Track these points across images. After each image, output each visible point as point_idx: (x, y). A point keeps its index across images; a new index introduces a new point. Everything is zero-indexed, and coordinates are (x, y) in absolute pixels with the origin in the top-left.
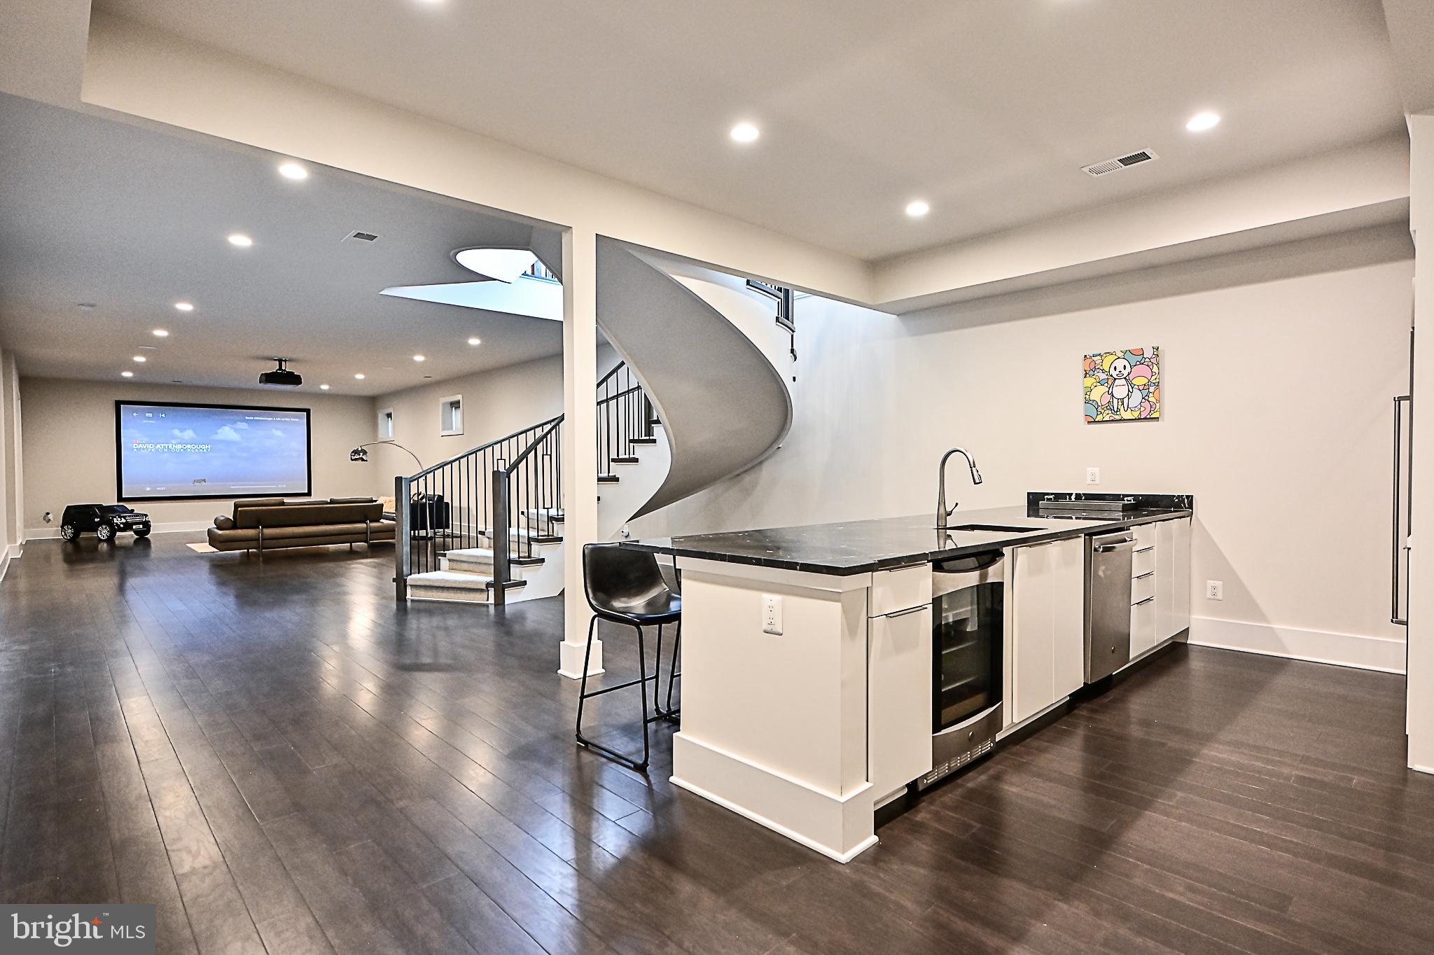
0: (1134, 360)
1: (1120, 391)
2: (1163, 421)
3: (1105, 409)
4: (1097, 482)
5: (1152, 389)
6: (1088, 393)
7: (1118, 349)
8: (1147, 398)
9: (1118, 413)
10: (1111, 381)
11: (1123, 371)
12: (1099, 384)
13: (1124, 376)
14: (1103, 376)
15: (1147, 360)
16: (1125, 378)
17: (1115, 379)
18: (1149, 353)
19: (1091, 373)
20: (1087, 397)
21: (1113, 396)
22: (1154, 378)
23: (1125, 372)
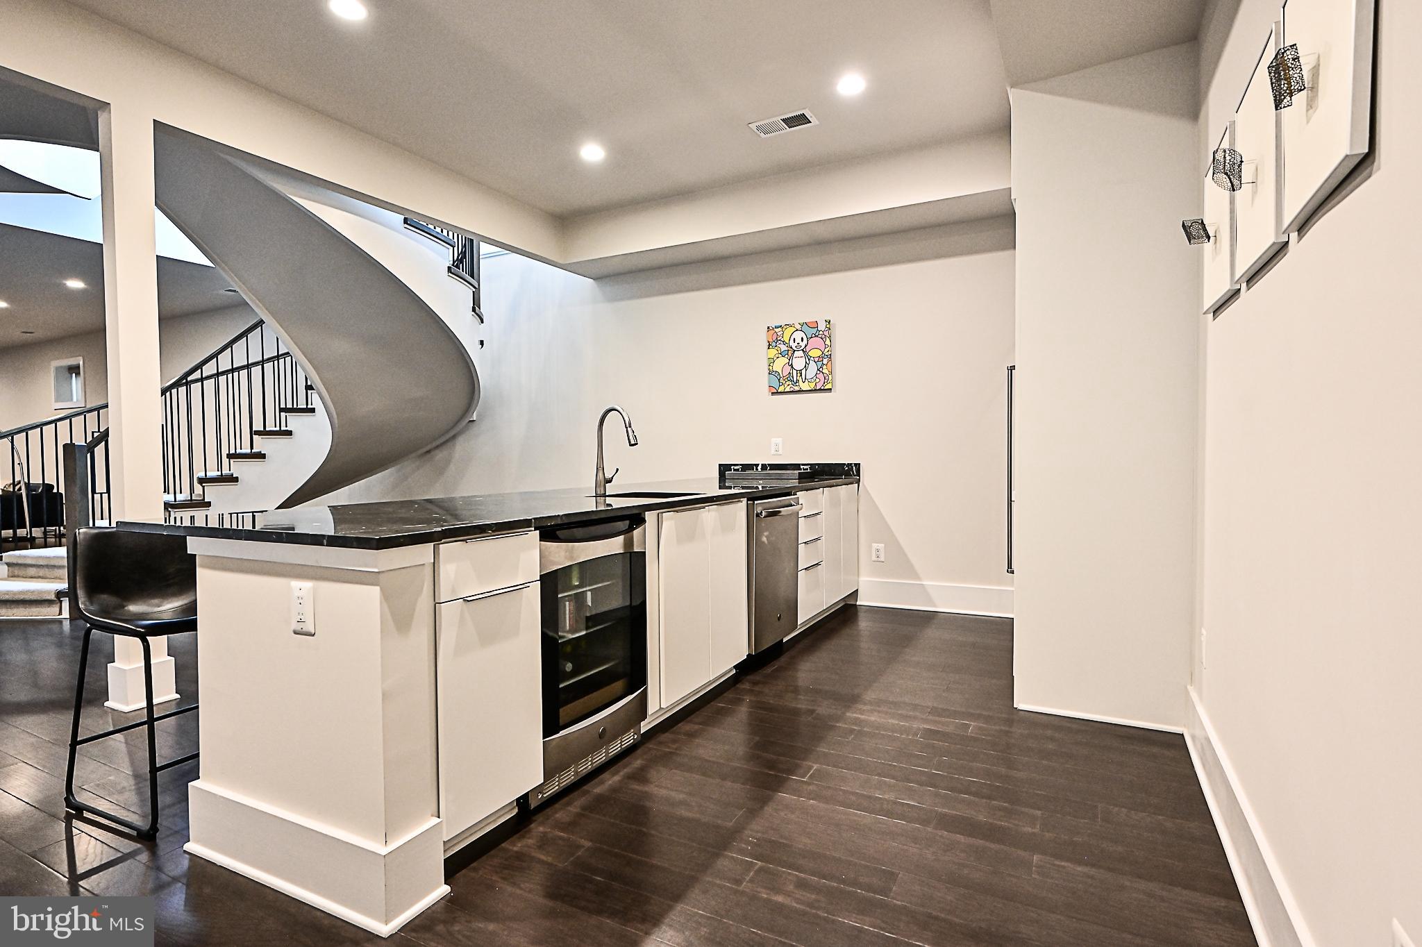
0: (811, 331)
1: (799, 363)
2: (835, 392)
3: (786, 380)
4: (780, 452)
5: (825, 361)
6: (771, 364)
7: (796, 320)
8: (821, 369)
9: (797, 384)
10: (790, 353)
11: (801, 344)
12: (780, 355)
13: (802, 348)
14: (784, 348)
15: (821, 333)
16: (803, 350)
17: (794, 351)
18: (822, 326)
19: (774, 344)
20: (771, 368)
21: (792, 367)
22: (827, 350)
23: (803, 344)
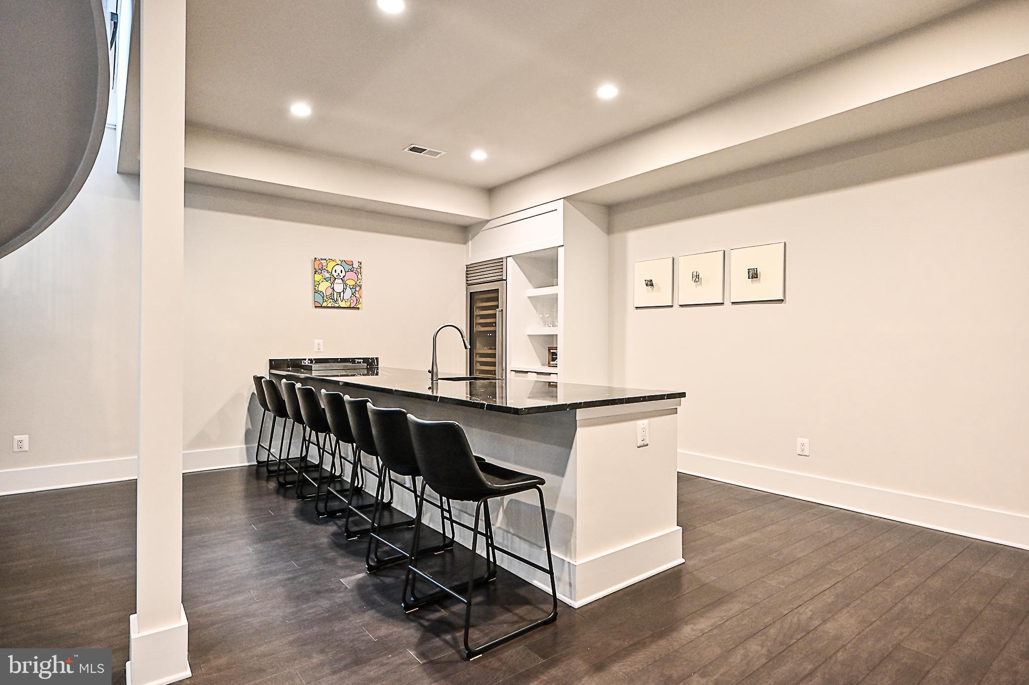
0: (348, 267)
1: (339, 287)
3: (329, 298)
4: (322, 350)
5: (357, 289)
6: (317, 286)
7: (339, 257)
8: (354, 294)
9: (337, 302)
10: (332, 280)
11: (340, 274)
12: (324, 280)
13: (341, 278)
14: (328, 275)
15: (355, 269)
16: (342, 279)
17: (335, 278)
18: (356, 265)
19: (320, 271)
20: (316, 288)
21: (334, 290)
22: (359, 281)
23: (342, 275)
